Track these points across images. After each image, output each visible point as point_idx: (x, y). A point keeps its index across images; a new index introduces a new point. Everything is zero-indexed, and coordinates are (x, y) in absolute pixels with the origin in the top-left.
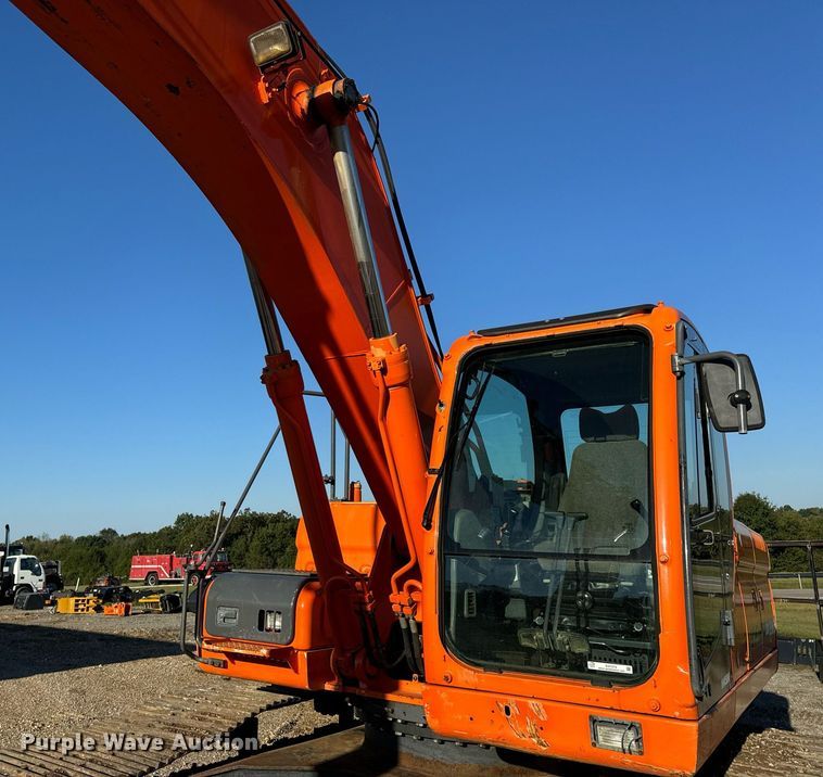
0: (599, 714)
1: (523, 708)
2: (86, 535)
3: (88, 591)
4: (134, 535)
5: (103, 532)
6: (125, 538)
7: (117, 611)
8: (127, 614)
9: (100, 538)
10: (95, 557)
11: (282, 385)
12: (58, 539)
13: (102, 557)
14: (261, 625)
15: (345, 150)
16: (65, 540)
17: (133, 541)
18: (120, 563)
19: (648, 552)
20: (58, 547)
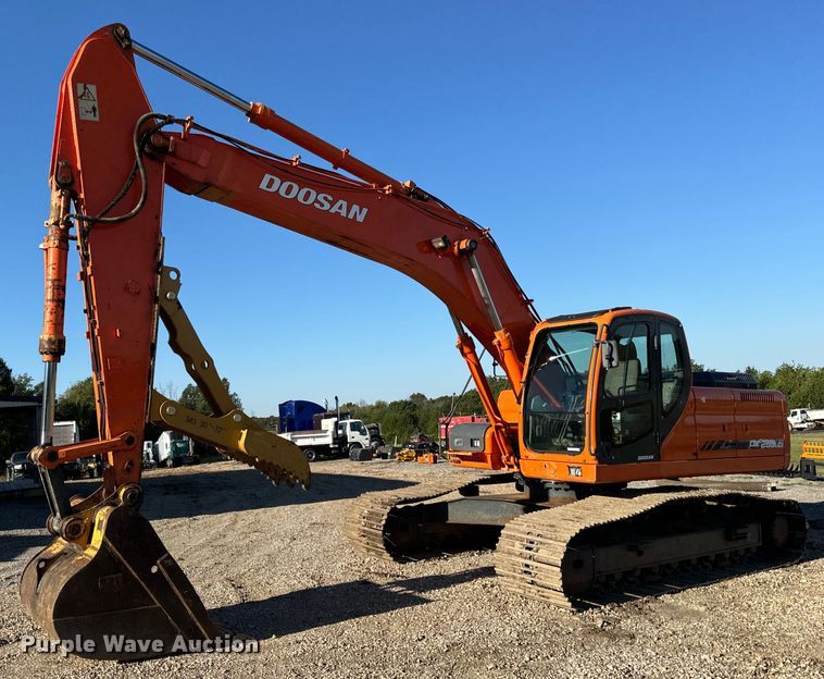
0: (571, 465)
1: (550, 466)
2: (398, 400)
3: (404, 447)
4: (441, 399)
5: (413, 396)
6: (433, 402)
7: (427, 460)
8: (435, 462)
9: (410, 403)
10: (408, 420)
11: (465, 345)
12: (374, 404)
13: (415, 420)
14: (472, 445)
15: (476, 268)
16: (380, 405)
17: (441, 405)
18: (431, 425)
19: (583, 411)
20: (375, 411)
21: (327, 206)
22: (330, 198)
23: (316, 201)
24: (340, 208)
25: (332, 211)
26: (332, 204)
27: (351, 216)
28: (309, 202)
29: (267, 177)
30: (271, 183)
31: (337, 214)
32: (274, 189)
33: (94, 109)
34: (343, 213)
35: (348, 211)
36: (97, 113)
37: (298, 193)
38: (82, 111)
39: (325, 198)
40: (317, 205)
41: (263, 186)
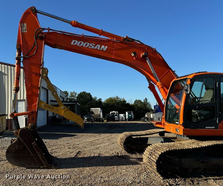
1: (171, 128)
21: (93, 47)
22: (94, 44)
23: (89, 46)
24: (98, 47)
25: (95, 48)
26: (95, 46)
27: (101, 49)
28: (87, 46)
29: (73, 41)
30: (75, 42)
31: (97, 49)
32: (75, 44)
33: (26, 29)
34: (99, 48)
35: (100, 48)
36: (26, 30)
37: (83, 44)
38: (23, 30)
39: (92, 45)
40: (90, 47)
41: (72, 43)
